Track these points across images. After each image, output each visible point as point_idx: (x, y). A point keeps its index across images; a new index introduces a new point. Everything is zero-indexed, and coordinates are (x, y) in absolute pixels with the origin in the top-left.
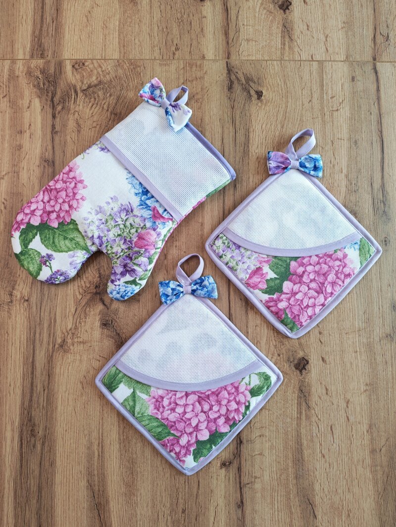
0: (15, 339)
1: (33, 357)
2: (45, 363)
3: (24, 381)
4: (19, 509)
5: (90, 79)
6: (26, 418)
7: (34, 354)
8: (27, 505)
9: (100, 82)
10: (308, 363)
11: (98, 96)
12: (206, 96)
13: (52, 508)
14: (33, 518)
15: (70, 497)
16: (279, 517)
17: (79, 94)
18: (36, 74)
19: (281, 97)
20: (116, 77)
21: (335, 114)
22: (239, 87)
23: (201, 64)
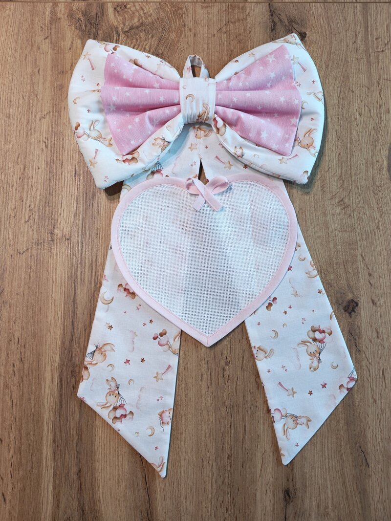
0: (56, 278)
1: (75, 296)
2: (86, 302)
3: (64, 321)
4: (59, 452)
5: (132, 22)
6: (67, 359)
7: (75, 293)
8: (66, 448)
9: (142, 23)
10: (357, 305)
11: (140, 38)
12: (249, 37)
13: (92, 451)
14: (73, 462)
15: (111, 441)
16: (330, 465)
17: (121, 36)
18: (77, 16)
19: (325, 38)
20: (158, 19)
21: (381, 55)
22: (282, 29)
23: (243, 7)
